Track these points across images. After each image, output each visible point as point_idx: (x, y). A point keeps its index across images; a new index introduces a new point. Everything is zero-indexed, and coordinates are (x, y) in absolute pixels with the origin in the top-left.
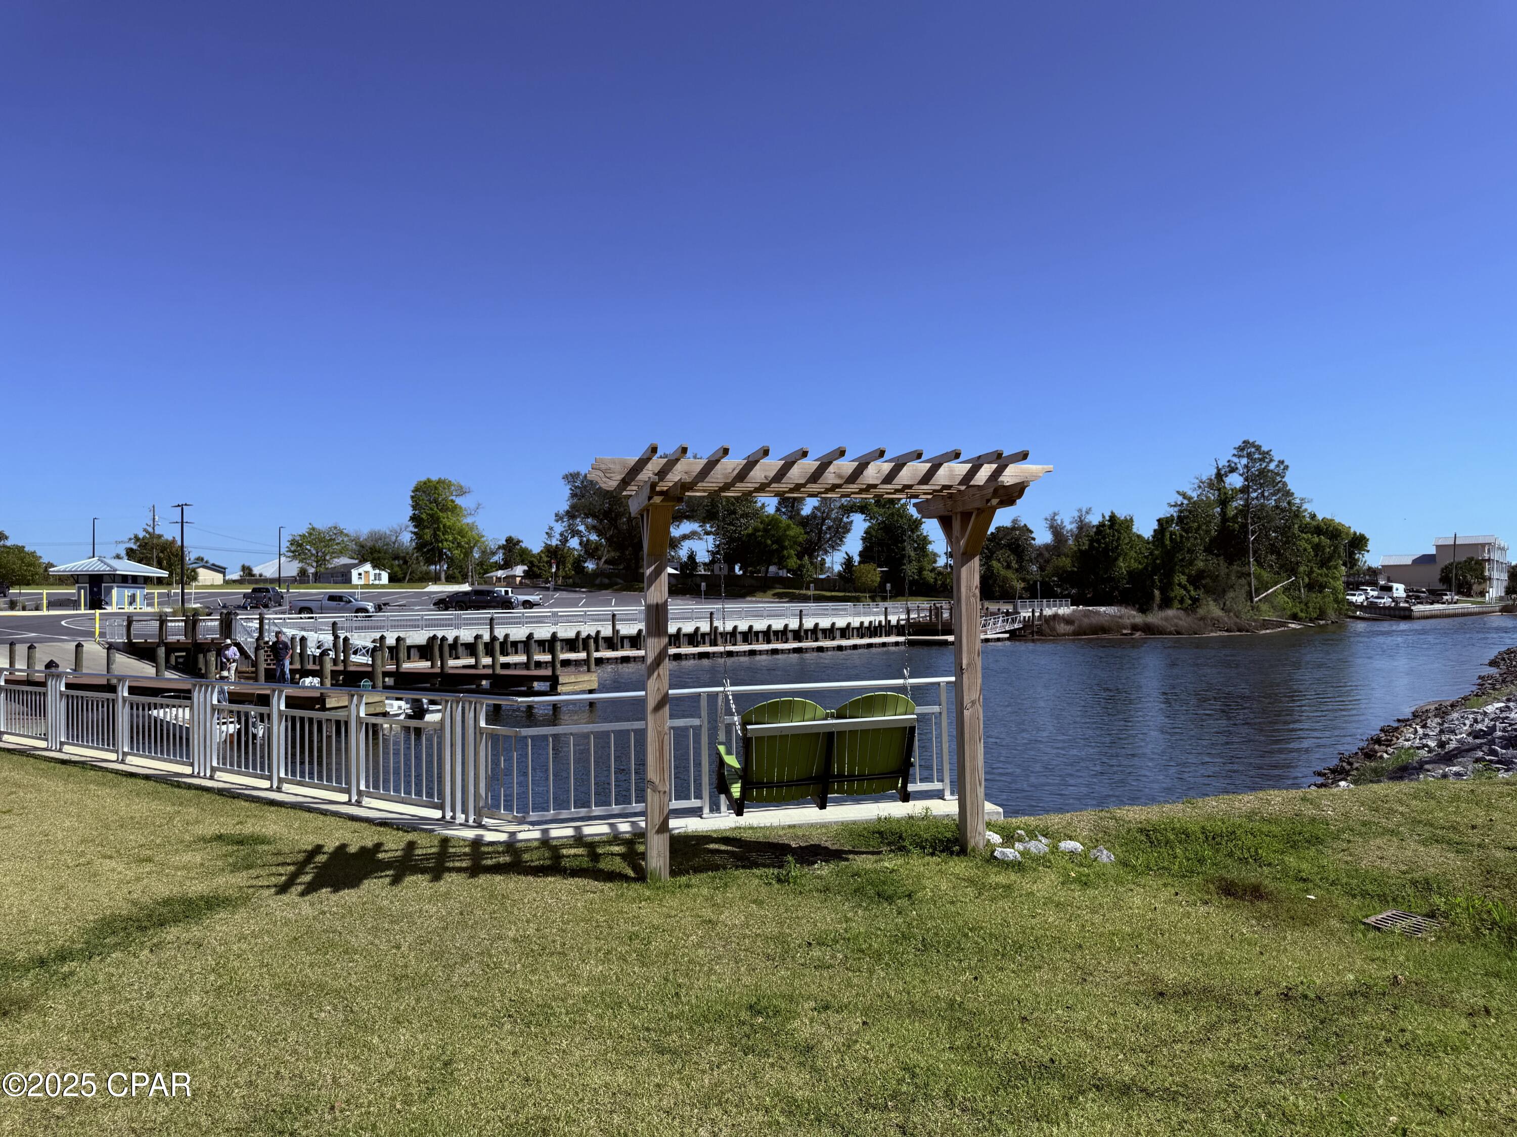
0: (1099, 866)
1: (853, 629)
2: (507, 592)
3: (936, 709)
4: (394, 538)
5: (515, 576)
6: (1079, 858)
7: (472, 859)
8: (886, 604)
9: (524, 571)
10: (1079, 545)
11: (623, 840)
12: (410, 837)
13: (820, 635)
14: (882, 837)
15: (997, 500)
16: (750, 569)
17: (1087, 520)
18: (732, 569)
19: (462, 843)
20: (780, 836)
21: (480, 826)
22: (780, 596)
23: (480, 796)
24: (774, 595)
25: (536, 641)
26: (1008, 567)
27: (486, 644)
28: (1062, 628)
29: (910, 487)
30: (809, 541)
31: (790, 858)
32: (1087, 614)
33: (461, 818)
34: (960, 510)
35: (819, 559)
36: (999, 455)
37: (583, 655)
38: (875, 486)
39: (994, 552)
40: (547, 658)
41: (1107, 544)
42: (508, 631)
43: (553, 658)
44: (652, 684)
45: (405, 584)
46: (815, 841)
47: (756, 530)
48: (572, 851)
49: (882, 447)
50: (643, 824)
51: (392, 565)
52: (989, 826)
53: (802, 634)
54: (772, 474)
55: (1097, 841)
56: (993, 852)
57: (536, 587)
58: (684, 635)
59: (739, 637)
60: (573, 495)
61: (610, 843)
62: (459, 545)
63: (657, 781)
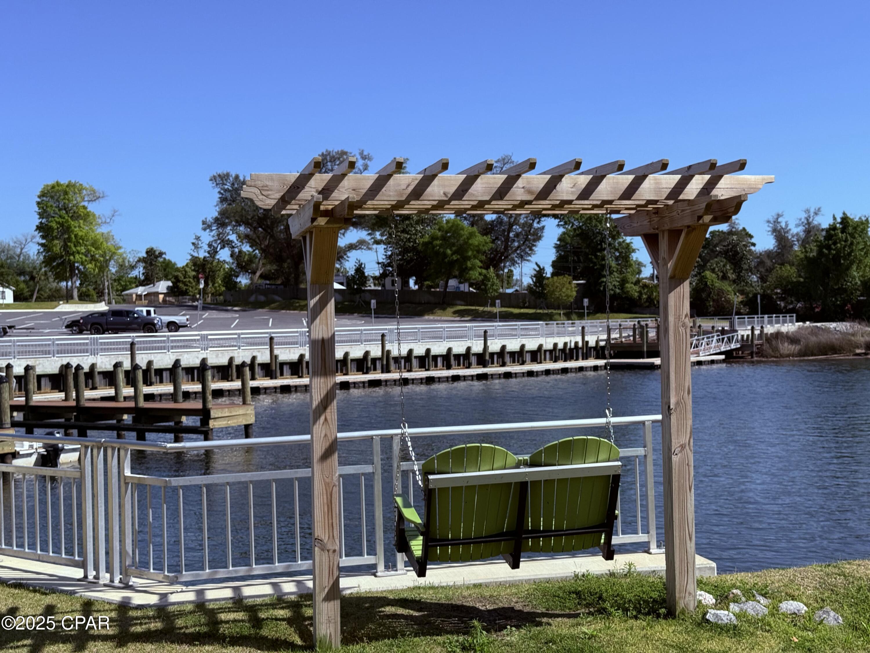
0: (825, 630)
1: (545, 351)
2: (148, 312)
3: (640, 451)
4: (18, 251)
5: (157, 294)
6: (802, 621)
7: (119, 626)
8: (584, 322)
9: (168, 288)
10: (806, 252)
11: (287, 602)
12: (49, 600)
13: (507, 359)
14: (580, 598)
15: (710, 217)
16: (427, 283)
17: (815, 223)
18: (406, 283)
19: (107, 607)
20: (464, 597)
21: (127, 587)
22: (461, 314)
23: (127, 553)
24: (455, 313)
25: (183, 369)
26: (724, 277)
27: (127, 373)
28: (786, 348)
29: (610, 202)
30: (495, 251)
31: (476, 623)
32: (814, 332)
33: (105, 578)
34: (667, 227)
35: (506, 270)
36: (713, 166)
37: (237, 384)
38: (570, 202)
39: (709, 261)
40: (197, 387)
41: (838, 251)
42: (152, 358)
43: (204, 388)
44: (319, 429)
45: (33, 303)
46: (504, 604)
47: (433, 238)
48: (232, 616)
49: (578, 158)
50: (310, 584)
51: (17, 281)
52: (701, 584)
53: (487, 358)
54: (452, 190)
55: (823, 600)
56: (705, 614)
57: (181, 306)
58: (352, 360)
59: (415, 362)
60: (223, 200)
61: (273, 606)
62: (93, 259)
63: (325, 538)
